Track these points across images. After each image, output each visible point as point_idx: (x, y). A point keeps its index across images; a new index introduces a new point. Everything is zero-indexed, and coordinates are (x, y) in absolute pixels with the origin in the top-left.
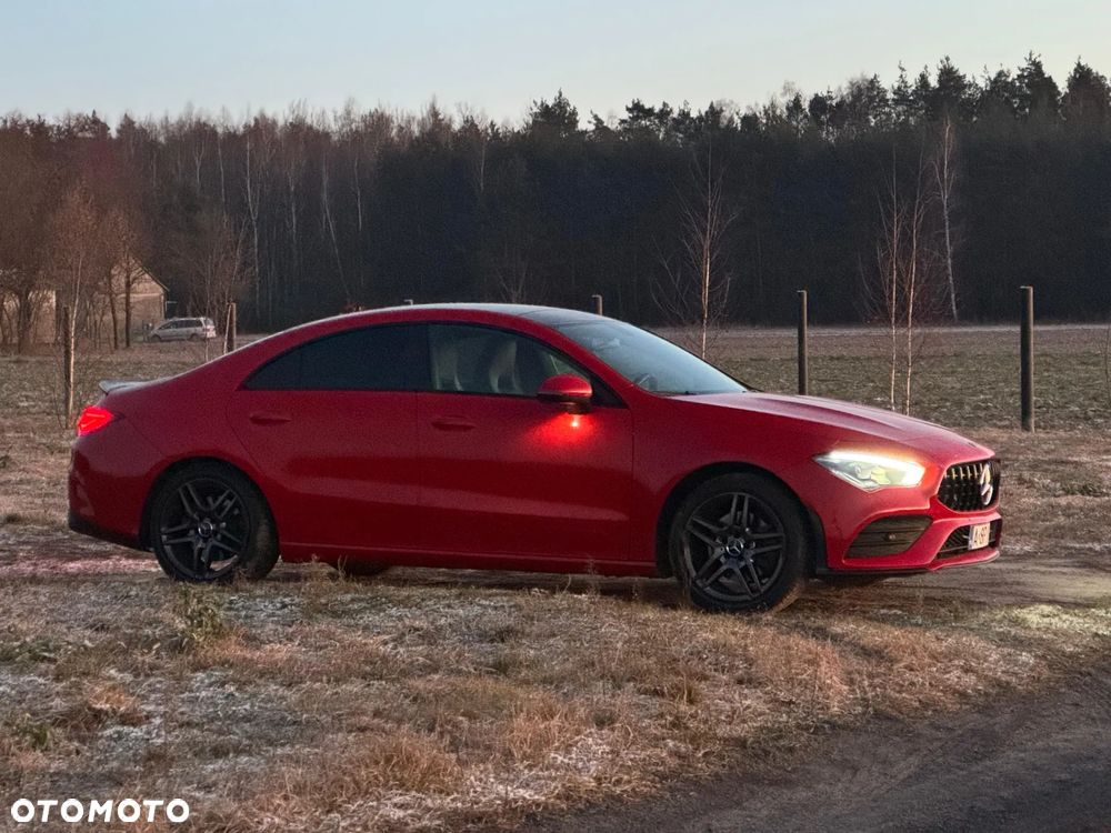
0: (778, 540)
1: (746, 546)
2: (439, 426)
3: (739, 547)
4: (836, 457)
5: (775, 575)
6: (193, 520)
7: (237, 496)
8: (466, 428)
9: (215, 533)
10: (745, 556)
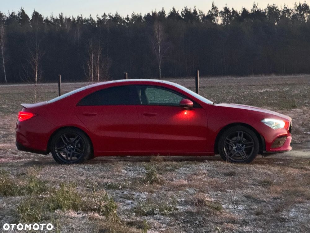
0: (252, 144)
1: (242, 146)
2: (146, 115)
3: (240, 146)
4: (266, 120)
5: (251, 154)
6: (66, 145)
7: (80, 138)
8: (155, 115)
9: (73, 149)
10: (242, 149)
